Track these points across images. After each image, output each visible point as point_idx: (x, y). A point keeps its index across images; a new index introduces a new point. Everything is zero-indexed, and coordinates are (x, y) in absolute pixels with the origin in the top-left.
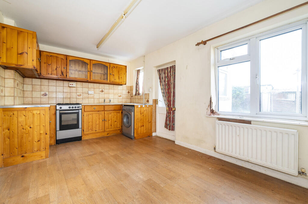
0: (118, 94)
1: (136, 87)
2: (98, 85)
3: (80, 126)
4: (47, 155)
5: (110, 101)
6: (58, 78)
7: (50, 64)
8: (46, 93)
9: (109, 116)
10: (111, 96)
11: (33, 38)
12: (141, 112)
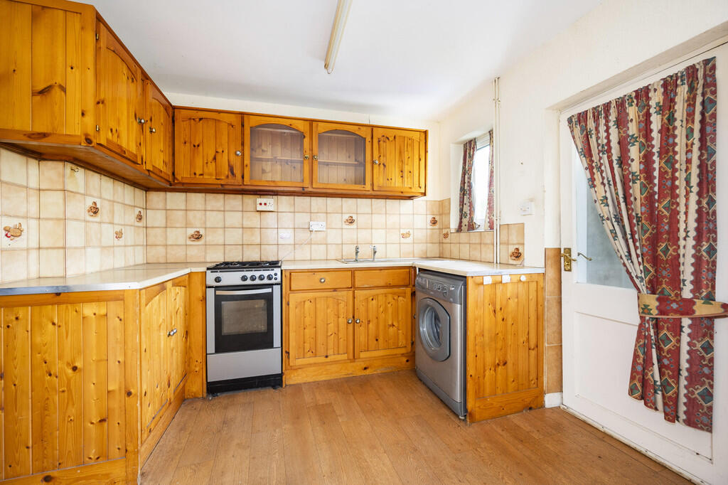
0: (400, 228)
1: (462, 203)
2: (338, 200)
3: (277, 342)
4: (130, 477)
5: (375, 252)
6: (222, 185)
7: (198, 146)
8: (198, 232)
9: (370, 306)
10: (378, 237)
11: (82, 28)
12: (494, 304)
